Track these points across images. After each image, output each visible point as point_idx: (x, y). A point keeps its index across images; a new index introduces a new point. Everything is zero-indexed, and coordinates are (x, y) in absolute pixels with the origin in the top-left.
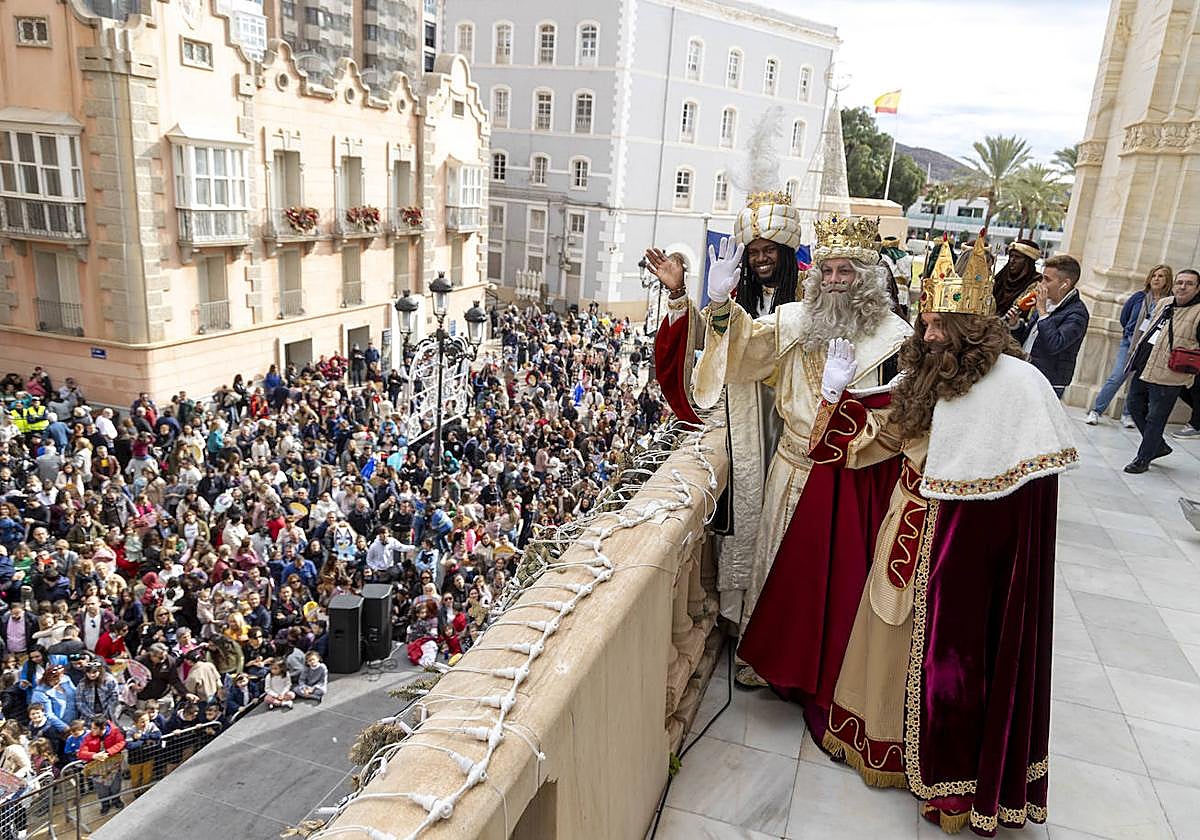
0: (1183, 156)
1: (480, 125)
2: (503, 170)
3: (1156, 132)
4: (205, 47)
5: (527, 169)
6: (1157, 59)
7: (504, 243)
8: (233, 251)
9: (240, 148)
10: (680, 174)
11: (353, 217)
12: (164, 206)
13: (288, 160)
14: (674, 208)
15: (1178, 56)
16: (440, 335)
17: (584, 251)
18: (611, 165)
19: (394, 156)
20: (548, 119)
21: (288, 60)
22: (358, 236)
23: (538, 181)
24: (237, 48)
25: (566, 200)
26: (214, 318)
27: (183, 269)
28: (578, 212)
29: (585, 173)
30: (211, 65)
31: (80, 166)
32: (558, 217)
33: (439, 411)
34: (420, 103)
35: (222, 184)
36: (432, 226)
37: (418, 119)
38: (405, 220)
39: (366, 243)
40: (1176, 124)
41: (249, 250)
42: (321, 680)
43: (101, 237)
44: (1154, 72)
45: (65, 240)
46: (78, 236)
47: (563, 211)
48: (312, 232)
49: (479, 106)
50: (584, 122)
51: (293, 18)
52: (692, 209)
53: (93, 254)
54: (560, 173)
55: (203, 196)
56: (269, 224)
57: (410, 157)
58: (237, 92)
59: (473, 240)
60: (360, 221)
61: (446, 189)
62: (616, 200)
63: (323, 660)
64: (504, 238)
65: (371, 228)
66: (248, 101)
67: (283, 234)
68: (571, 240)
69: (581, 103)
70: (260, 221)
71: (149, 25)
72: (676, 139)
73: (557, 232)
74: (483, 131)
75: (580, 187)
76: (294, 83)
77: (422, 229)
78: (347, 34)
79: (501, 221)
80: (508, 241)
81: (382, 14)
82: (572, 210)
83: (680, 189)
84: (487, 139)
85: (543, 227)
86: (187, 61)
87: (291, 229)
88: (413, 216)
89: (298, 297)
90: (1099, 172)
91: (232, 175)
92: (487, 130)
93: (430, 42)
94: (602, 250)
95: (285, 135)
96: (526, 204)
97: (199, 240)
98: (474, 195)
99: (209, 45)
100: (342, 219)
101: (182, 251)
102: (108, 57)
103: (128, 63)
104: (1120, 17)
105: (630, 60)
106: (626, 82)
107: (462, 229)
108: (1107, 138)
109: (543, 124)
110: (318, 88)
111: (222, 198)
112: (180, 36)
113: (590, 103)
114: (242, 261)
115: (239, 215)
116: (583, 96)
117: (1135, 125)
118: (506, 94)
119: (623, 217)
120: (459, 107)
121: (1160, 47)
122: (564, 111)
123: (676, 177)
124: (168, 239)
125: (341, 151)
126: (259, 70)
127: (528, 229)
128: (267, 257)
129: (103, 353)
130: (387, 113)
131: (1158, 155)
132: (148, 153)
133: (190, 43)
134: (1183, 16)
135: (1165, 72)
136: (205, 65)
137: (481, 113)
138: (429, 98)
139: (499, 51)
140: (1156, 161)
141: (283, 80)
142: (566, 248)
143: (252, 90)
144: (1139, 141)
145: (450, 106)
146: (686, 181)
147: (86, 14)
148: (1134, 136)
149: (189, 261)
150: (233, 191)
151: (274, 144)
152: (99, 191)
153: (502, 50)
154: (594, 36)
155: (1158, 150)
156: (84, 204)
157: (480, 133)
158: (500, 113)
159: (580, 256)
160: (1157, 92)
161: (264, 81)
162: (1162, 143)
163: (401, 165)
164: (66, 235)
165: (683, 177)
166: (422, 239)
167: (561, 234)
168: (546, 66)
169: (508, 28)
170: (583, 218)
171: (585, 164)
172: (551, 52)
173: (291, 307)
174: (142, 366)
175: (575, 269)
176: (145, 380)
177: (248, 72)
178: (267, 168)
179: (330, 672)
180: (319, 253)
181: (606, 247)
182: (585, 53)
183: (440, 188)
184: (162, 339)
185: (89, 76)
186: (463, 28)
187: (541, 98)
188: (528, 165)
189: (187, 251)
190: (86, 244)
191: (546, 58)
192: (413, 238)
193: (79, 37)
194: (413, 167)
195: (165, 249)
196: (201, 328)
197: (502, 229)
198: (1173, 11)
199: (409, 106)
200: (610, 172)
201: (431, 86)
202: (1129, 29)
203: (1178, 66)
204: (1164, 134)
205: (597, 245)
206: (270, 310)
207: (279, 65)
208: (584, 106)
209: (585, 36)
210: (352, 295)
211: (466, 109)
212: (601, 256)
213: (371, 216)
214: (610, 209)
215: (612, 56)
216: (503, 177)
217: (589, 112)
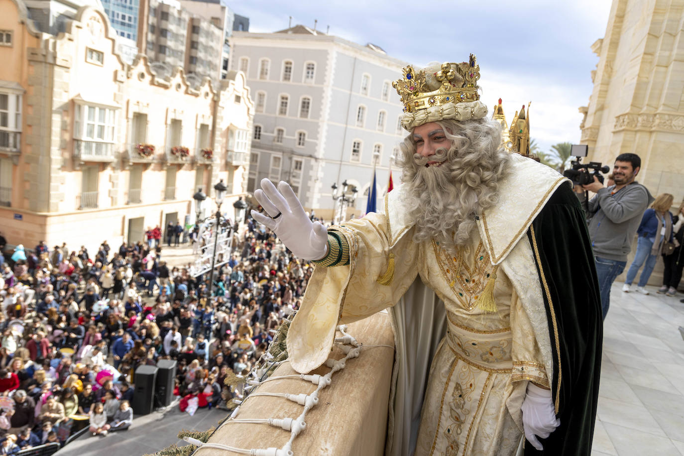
0: (651, 132)
1: (249, 109)
2: (259, 135)
3: (635, 119)
4: (100, 55)
5: (271, 135)
6: (636, 79)
7: (257, 173)
8: (103, 165)
9: (114, 109)
10: (355, 143)
11: (174, 152)
12: (67, 137)
13: (140, 118)
14: (351, 161)
15: (647, 78)
16: (218, 215)
17: (300, 180)
18: (318, 136)
19: (200, 121)
20: (286, 110)
21: (146, 65)
22: (176, 162)
23: (278, 141)
24: (118, 56)
25: (293, 153)
26: (88, 202)
27: (74, 174)
28: (299, 159)
29: (304, 139)
30: (102, 63)
31: (21, 111)
32: (287, 161)
33: (214, 259)
34: (217, 95)
35: (102, 128)
36: (218, 160)
37: (215, 103)
38: (203, 156)
39: (180, 166)
40: (647, 115)
41: (113, 165)
42: (128, 418)
43: (28, 151)
44: (634, 86)
45: (7, 151)
46: (14, 150)
47: (291, 158)
48: (151, 157)
49: (249, 99)
50: (305, 113)
51: (152, 50)
52: (360, 162)
53: (22, 160)
54: (290, 138)
55: (90, 133)
56: (126, 152)
57: (209, 122)
58: (115, 79)
59: (240, 169)
60: (178, 154)
61: (227, 142)
62: (320, 153)
63: (131, 405)
64: (257, 170)
65: (184, 158)
66: (121, 84)
67: (133, 158)
68: (294, 174)
69: (304, 103)
70: (122, 150)
71: (70, 40)
72: (354, 126)
73: (287, 169)
74: (250, 112)
75: (301, 147)
76: (148, 78)
77: (212, 161)
78: (181, 61)
79: (256, 161)
80: (260, 173)
81: (201, 52)
82: (296, 158)
83: (354, 151)
84: (252, 117)
85: (279, 166)
86: (89, 60)
87: (138, 156)
88: (208, 154)
89: (139, 193)
90: (595, 144)
91: (108, 124)
92: (253, 112)
93: (225, 68)
94: (310, 180)
95: (140, 104)
96: (270, 154)
97: (85, 156)
98: (242, 145)
99: (102, 53)
100: (168, 153)
101: (73, 163)
102: (44, 53)
103: (55, 58)
104: (607, 62)
105: (332, 82)
106: (328, 93)
107: (235, 163)
108: (599, 126)
109: (283, 112)
110: (161, 81)
111: (101, 135)
112: (87, 48)
113: (308, 103)
114: (108, 171)
115: (109, 146)
116: (305, 99)
117: (622, 115)
118: (264, 95)
119: (322, 164)
120: (238, 99)
121: (637, 72)
122: (294, 106)
123: (353, 144)
124: (67, 155)
125: (171, 116)
126: (129, 68)
127: (271, 166)
128: (123, 169)
129: (21, 217)
130: (198, 98)
131: (636, 131)
132: (61, 107)
133: (92, 51)
134: (649, 57)
135: (640, 86)
136: (99, 63)
137: (250, 102)
138: (222, 92)
139: (262, 73)
140: (635, 135)
141: (142, 75)
142: (291, 178)
143: (124, 79)
144: (625, 123)
145: (233, 98)
146: (358, 147)
147: (34, 30)
148: (622, 121)
149: (78, 168)
150: (108, 132)
151: (133, 109)
152: (30, 126)
153: (263, 73)
154: (313, 68)
155: (637, 129)
156: (20, 133)
157: (248, 113)
158: (260, 105)
159: (298, 183)
160: (636, 97)
161: (131, 75)
162: (639, 125)
163: (204, 127)
164: (8, 149)
165: (356, 145)
166: (212, 167)
167: (288, 170)
168: (286, 82)
169: (267, 61)
170: (301, 163)
171: (304, 135)
172: (290, 75)
173: (134, 198)
174: (43, 225)
175: (296, 189)
176: (44, 233)
177: (123, 69)
178: (128, 121)
179: (134, 413)
180: (154, 170)
181: (313, 178)
182: (308, 77)
183: (224, 140)
184: (57, 210)
185: (32, 63)
186: (243, 60)
187: (283, 98)
188: (273, 132)
189: (77, 163)
190: (18, 155)
191: (287, 78)
192: (207, 166)
193: (29, 42)
194: (210, 128)
195: (65, 161)
196: (80, 207)
197: (256, 166)
198: (645, 54)
199: (211, 95)
200: (317, 139)
201: (223, 86)
202: (612, 69)
203: (647, 83)
204: (640, 119)
205: (308, 178)
206: (122, 199)
207: (141, 67)
208: (305, 105)
209: (309, 68)
210: (169, 195)
211: (242, 100)
212: (310, 184)
213: (184, 152)
214: (316, 159)
215: (321, 80)
216: (259, 138)
217: (308, 107)
